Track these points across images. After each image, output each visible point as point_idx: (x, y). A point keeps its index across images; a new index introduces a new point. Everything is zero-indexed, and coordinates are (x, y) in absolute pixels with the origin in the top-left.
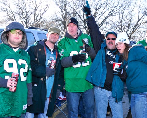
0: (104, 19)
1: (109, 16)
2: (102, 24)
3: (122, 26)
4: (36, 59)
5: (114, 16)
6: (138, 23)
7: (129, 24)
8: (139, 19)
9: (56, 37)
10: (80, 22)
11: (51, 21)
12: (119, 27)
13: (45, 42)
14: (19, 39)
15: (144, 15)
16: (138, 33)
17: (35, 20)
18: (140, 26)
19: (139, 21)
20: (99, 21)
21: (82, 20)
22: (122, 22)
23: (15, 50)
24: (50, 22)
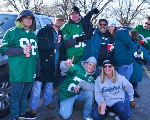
0: (104, 5)
1: (109, 2)
2: (102, 10)
3: (122, 12)
4: (47, 39)
5: (114, 3)
6: (137, 9)
7: (129, 10)
8: (139, 5)
9: (61, 23)
10: (81, 7)
11: (52, 6)
12: (119, 13)
13: (52, 26)
14: (30, 23)
15: (143, 2)
16: (138, 19)
17: (35, 5)
18: (139, 13)
19: (138, 7)
20: (99, 6)
21: (83, 6)
22: (122, 9)
23: (27, 32)
24: (50, 7)
